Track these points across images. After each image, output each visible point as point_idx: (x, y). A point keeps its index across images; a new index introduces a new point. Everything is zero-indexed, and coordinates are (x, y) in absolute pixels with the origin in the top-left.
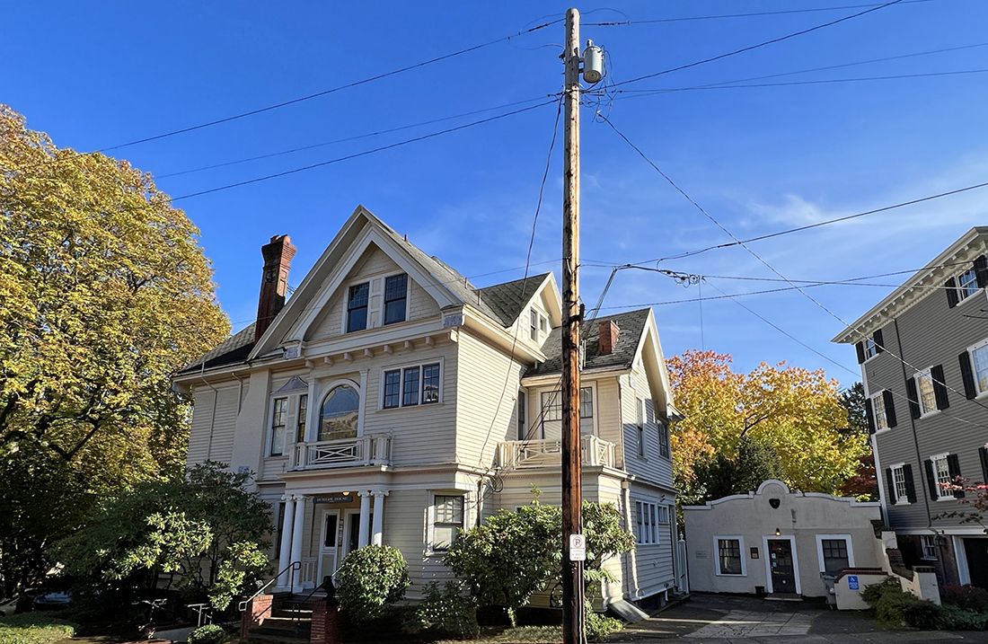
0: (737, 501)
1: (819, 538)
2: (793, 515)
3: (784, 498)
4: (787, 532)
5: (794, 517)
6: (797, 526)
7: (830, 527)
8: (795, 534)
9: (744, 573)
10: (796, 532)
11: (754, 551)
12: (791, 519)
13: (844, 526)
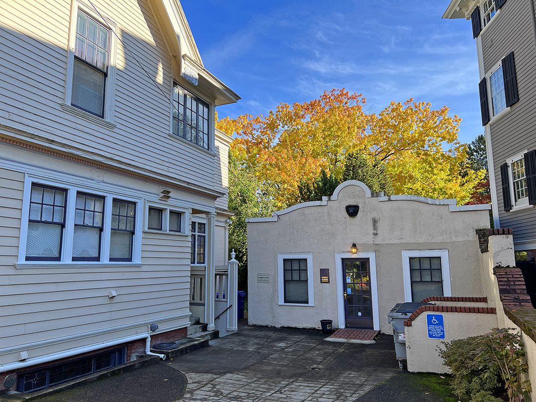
0: (307, 211)
1: (406, 255)
2: (374, 225)
3: (365, 203)
4: (366, 248)
5: (375, 228)
6: (379, 240)
7: (421, 241)
8: (375, 251)
9: (311, 302)
10: (377, 248)
11: (324, 272)
12: (371, 231)
13: (439, 239)
